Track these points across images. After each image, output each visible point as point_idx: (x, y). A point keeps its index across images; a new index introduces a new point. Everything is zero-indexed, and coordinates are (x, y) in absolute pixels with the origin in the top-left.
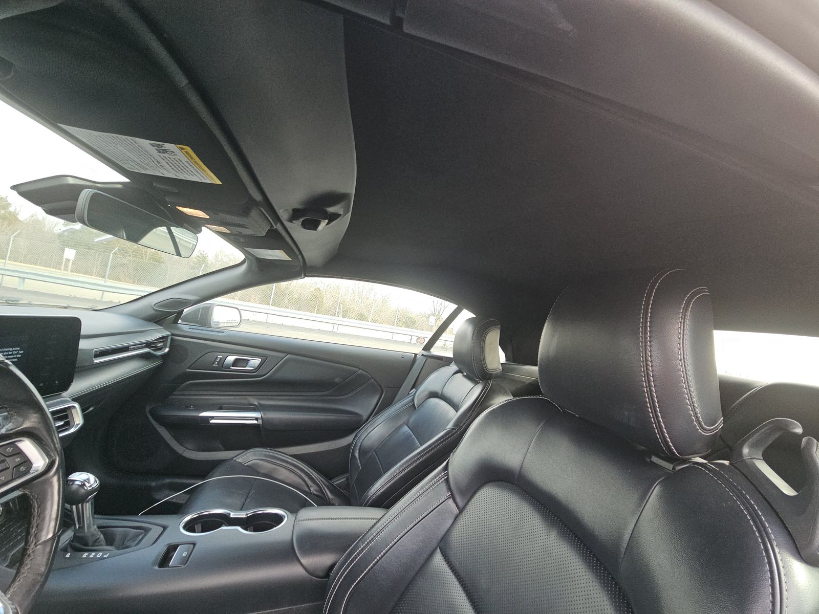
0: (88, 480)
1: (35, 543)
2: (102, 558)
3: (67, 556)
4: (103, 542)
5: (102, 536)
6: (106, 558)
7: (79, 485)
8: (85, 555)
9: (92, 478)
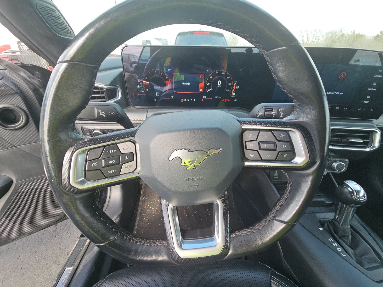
0: (358, 192)
1: (274, 217)
2: (339, 254)
3: (320, 229)
4: (349, 242)
5: (350, 236)
6: (341, 256)
7: (349, 191)
8: (331, 240)
9: (362, 192)
